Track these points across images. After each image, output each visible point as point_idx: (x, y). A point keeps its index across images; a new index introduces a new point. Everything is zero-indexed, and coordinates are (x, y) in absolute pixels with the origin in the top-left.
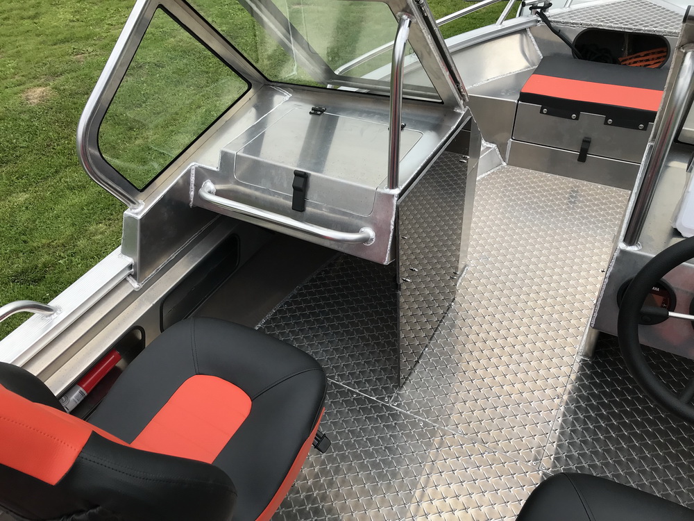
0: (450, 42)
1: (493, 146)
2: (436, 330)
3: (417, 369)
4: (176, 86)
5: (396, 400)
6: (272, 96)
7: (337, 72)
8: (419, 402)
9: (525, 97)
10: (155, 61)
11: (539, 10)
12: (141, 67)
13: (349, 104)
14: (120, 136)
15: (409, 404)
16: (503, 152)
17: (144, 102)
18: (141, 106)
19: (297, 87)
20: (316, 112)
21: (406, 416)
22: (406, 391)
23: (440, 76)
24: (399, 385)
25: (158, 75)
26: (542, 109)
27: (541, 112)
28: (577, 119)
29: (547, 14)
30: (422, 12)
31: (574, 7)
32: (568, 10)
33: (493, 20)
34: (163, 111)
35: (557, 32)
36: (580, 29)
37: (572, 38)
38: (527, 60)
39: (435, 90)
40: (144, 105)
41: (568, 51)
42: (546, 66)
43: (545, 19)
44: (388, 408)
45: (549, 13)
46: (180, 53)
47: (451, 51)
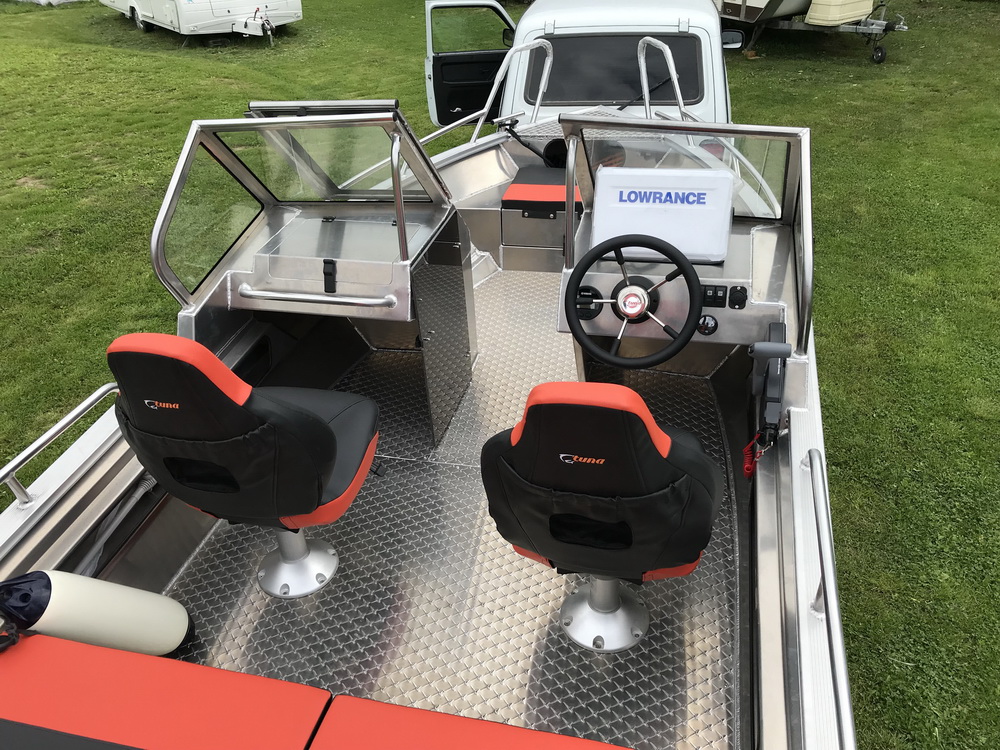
0: (435, 160)
1: (488, 253)
2: (459, 403)
3: (448, 433)
4: (103, 252)
5: (433, 456)
6: (283, 214)
7: (340, 187)
8: (454, 454)
9: (507, 204)
10: (69, 226)
11: (508, 127)
12: (51, 235)
13: (354, 212)
14: (44, 316)
15: (445, 458)
16: (496, 259)
17: (65, 276)
18: (63, 279)
19: (304, 204)
20: (327, 220)
21: (444, 465)
22: (441, 449)
23: (426, 178)
24: (435, 445)
25: (76, 243)
26: (523, 213)
27: (523, 216)
28: (555, 218)
29: (515, 130)
30: (407, 131)
31: (539, 122)
32: (534, 125)
33: (467, 140)
34: (94, 283)
35: (527, 145)
36: (546, 142)
37: (542, 150)
38: (506, 173)
39: (425, 192)
40: (66, 278)
41: (540, 161)
42: (523, 176)
43: (514, 135)
44: (427, 464)
45: (518, 129)
46: (100, 215)
47: (437, 167)
